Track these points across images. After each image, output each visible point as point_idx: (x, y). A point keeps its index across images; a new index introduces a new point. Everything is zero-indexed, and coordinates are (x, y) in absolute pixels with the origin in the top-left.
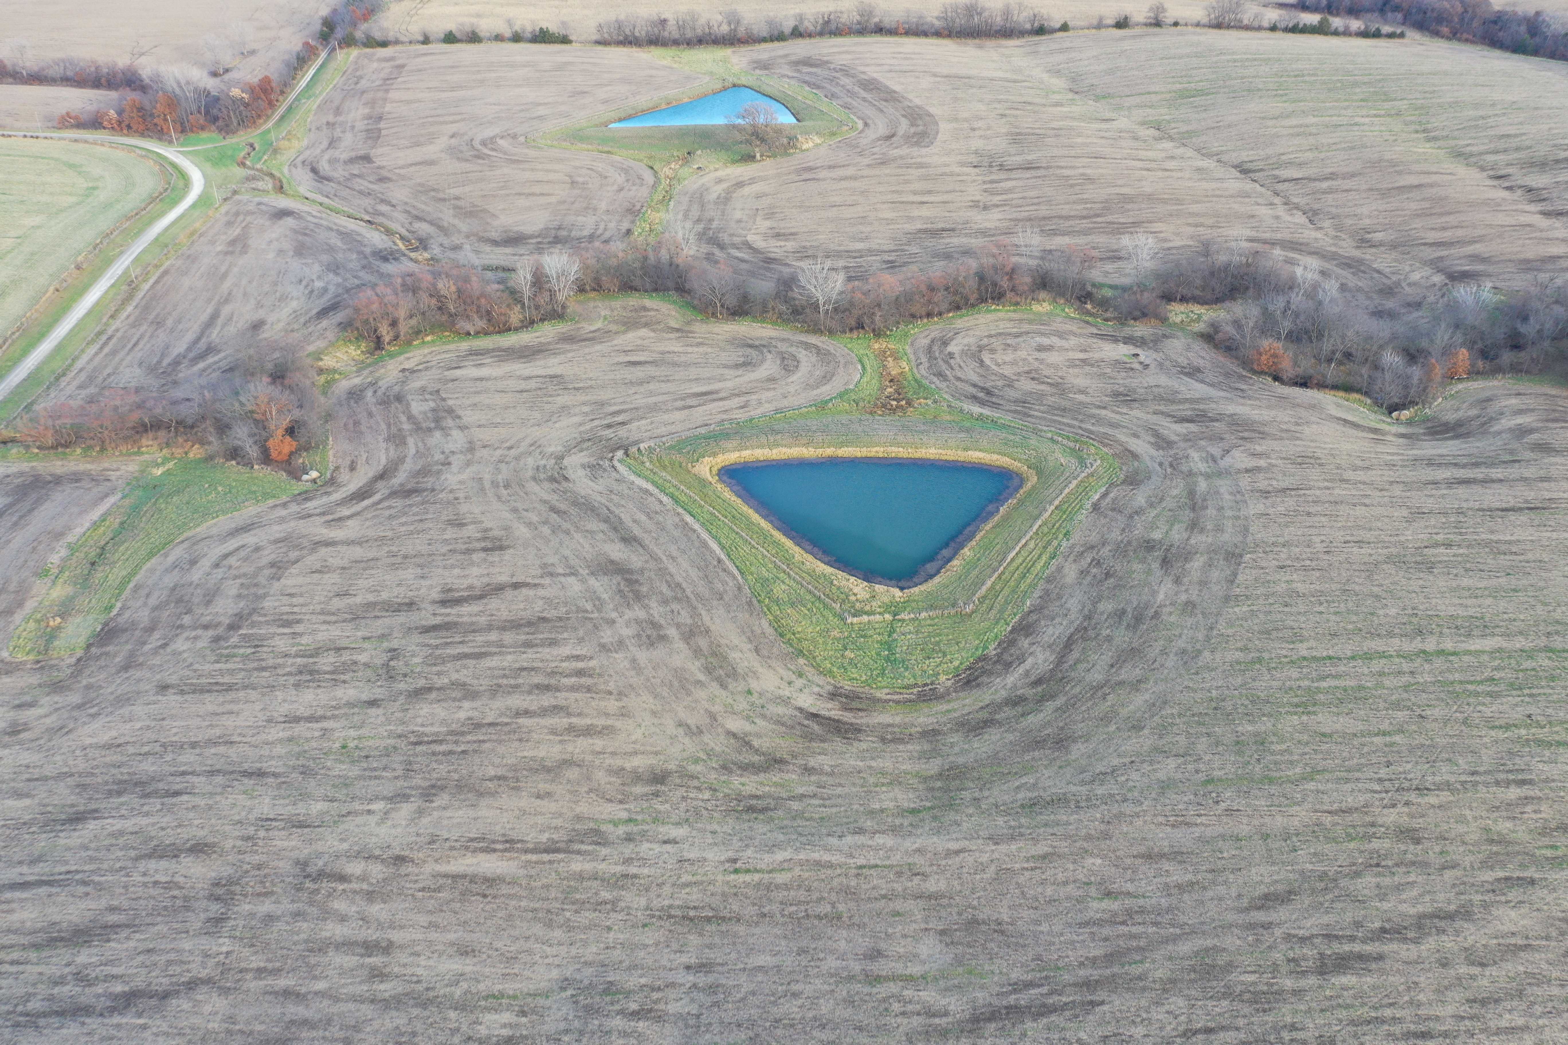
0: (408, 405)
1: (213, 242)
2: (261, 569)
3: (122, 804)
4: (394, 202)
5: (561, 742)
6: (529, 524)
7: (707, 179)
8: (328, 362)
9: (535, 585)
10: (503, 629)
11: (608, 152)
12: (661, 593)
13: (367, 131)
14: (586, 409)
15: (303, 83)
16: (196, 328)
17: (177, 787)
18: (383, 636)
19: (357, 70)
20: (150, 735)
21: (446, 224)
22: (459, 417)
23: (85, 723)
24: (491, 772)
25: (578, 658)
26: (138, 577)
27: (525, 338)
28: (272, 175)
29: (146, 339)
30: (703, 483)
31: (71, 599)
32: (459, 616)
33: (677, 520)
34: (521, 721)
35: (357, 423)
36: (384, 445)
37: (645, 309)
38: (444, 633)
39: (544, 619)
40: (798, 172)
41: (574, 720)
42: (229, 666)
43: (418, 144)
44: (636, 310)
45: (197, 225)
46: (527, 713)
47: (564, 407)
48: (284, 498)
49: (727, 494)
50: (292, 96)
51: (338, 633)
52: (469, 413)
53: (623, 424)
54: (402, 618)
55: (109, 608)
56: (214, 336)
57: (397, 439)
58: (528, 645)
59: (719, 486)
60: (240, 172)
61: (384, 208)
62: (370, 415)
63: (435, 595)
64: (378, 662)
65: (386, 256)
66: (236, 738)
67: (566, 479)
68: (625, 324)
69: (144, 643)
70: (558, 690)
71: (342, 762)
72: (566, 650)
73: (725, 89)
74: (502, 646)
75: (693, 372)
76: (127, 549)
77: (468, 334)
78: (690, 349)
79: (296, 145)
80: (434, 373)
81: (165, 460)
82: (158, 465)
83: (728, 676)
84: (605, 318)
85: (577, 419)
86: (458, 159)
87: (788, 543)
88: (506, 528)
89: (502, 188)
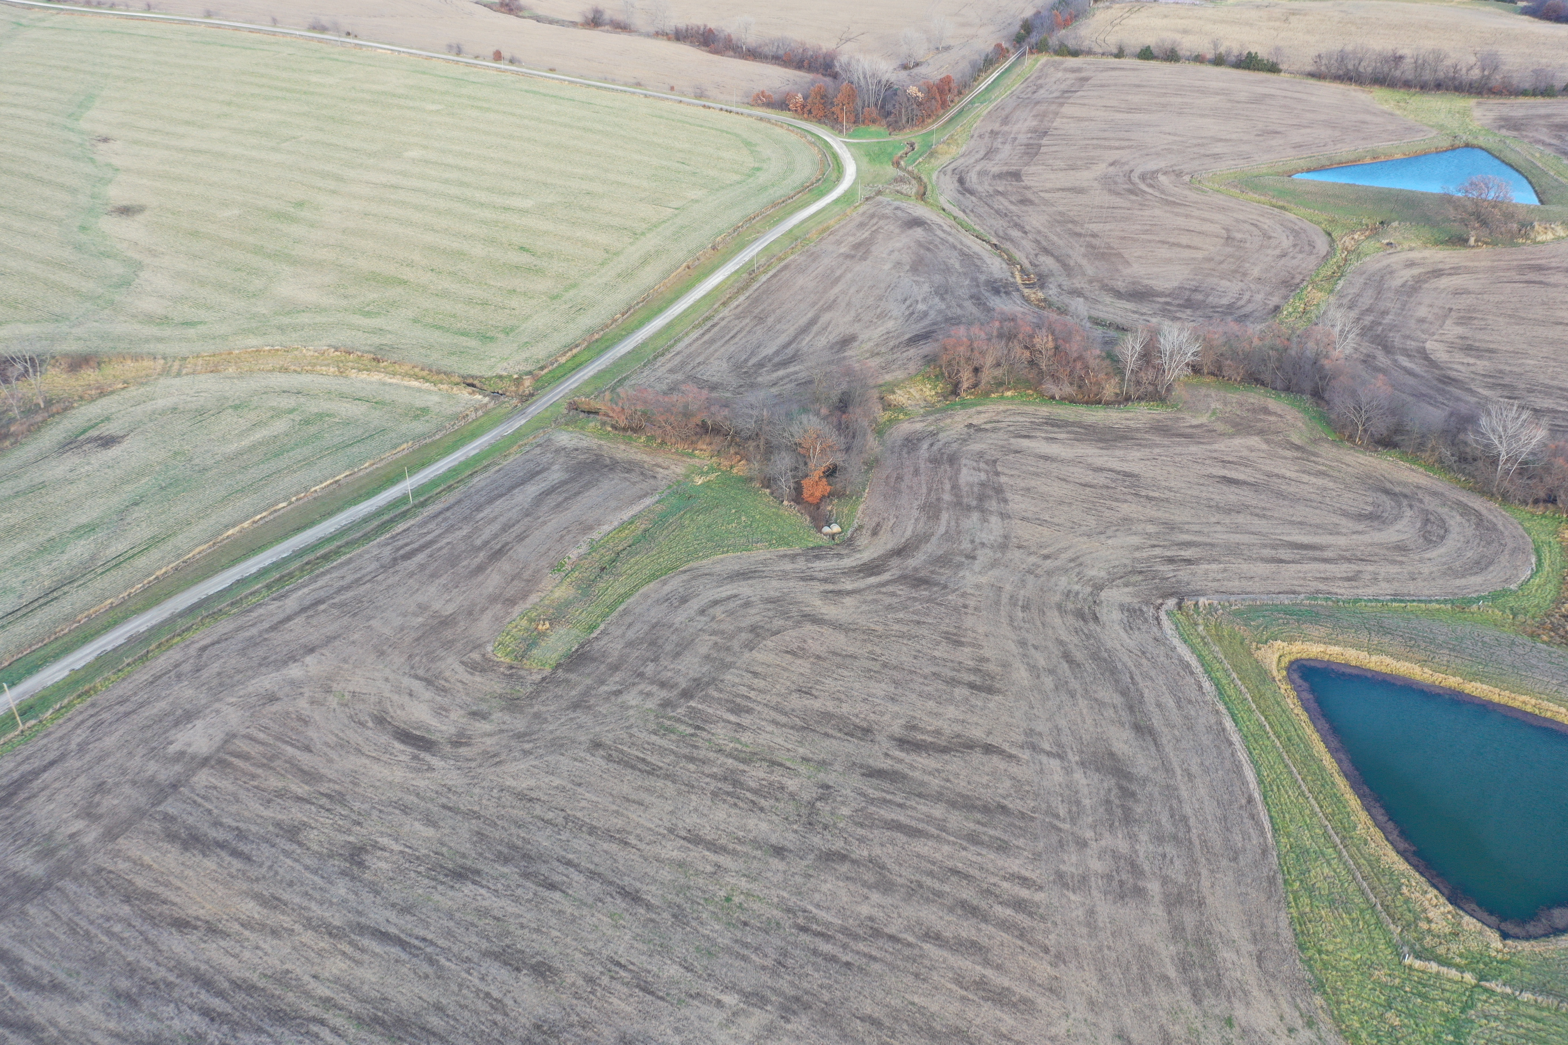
0: (958, 471)
1: (839, 243)
2: (740, 630)
3: (503, 876)
4: (1028, 228)
5: (963, 999)
6: (1032, 668)
7: (1396, 259)
8: (899, 397)
9: (1011, 756)
10: (953, 804)
11: (1282, 208)
12: (1158, 823)
13: (1027, 145)
14: (1151, 529)
15: (983, 86)
16: (792, 331)
17: (557, 878)
18: (823, 764)
19: (1039, 78)
20: (561, 801)
21: (1072, 263)
22: (1006, 501)
23: (515, 759)
24: (868, 1009)
25: (1024, 881)
26: (631, 600)
27: (1113, 417)
28: (919, 179)
29: (744, 333)
30: (1263, 675)
31: (568, 604)
32: (912, 767)
33: (1213, 720)
34: (927, 946)
35: (899, 478)
36: (915, 513)
37: (1266, 411)
38: (886, 785)
39: (1003, 809)
40: (1521, 269)
41: (989, 973)
42: (664, 743)
43: (1073, 168)
44: (1254, 411)
45: (832, 222)
46: (937, 938)
47: (1126, 520)
48: (797, 549)
49: (1292, 702)
50: (967, 99)
51: (780, 741)
52: (1018, 498)
53: (1189, 562)
54: (851, 747)
55: (592, 628)
56: (804, 343)
57: (932, 510)
58: (973, 839)
59: (1284, 687)
60: (891, 171)
61: (1015, 233)
62: (916, 472)
63: (897, 729)
64: (806, 796)
65: (998, 288)
66: (632, 840)
67: (1096, 619)
68: (1235, 425)
69: (602, 682)
70: (985, 919)
71: (718, 919)
72: (1014, 865)
73: (1453, 148)
74: (943, 829)
75: (1301, 512)
76: (636, 563)
77: (1053, 398)
78: (1305, 478)
79: (954, 150)
80: (999, 438)
81: (712, 470)
82: (702, 474)
83: (1208, 984)
84: (1214, 413)
85: (1135, 540)
86: (1110, 190)
87: (1353, 802)
88: (1005, 665)
89: (1146, 232)
